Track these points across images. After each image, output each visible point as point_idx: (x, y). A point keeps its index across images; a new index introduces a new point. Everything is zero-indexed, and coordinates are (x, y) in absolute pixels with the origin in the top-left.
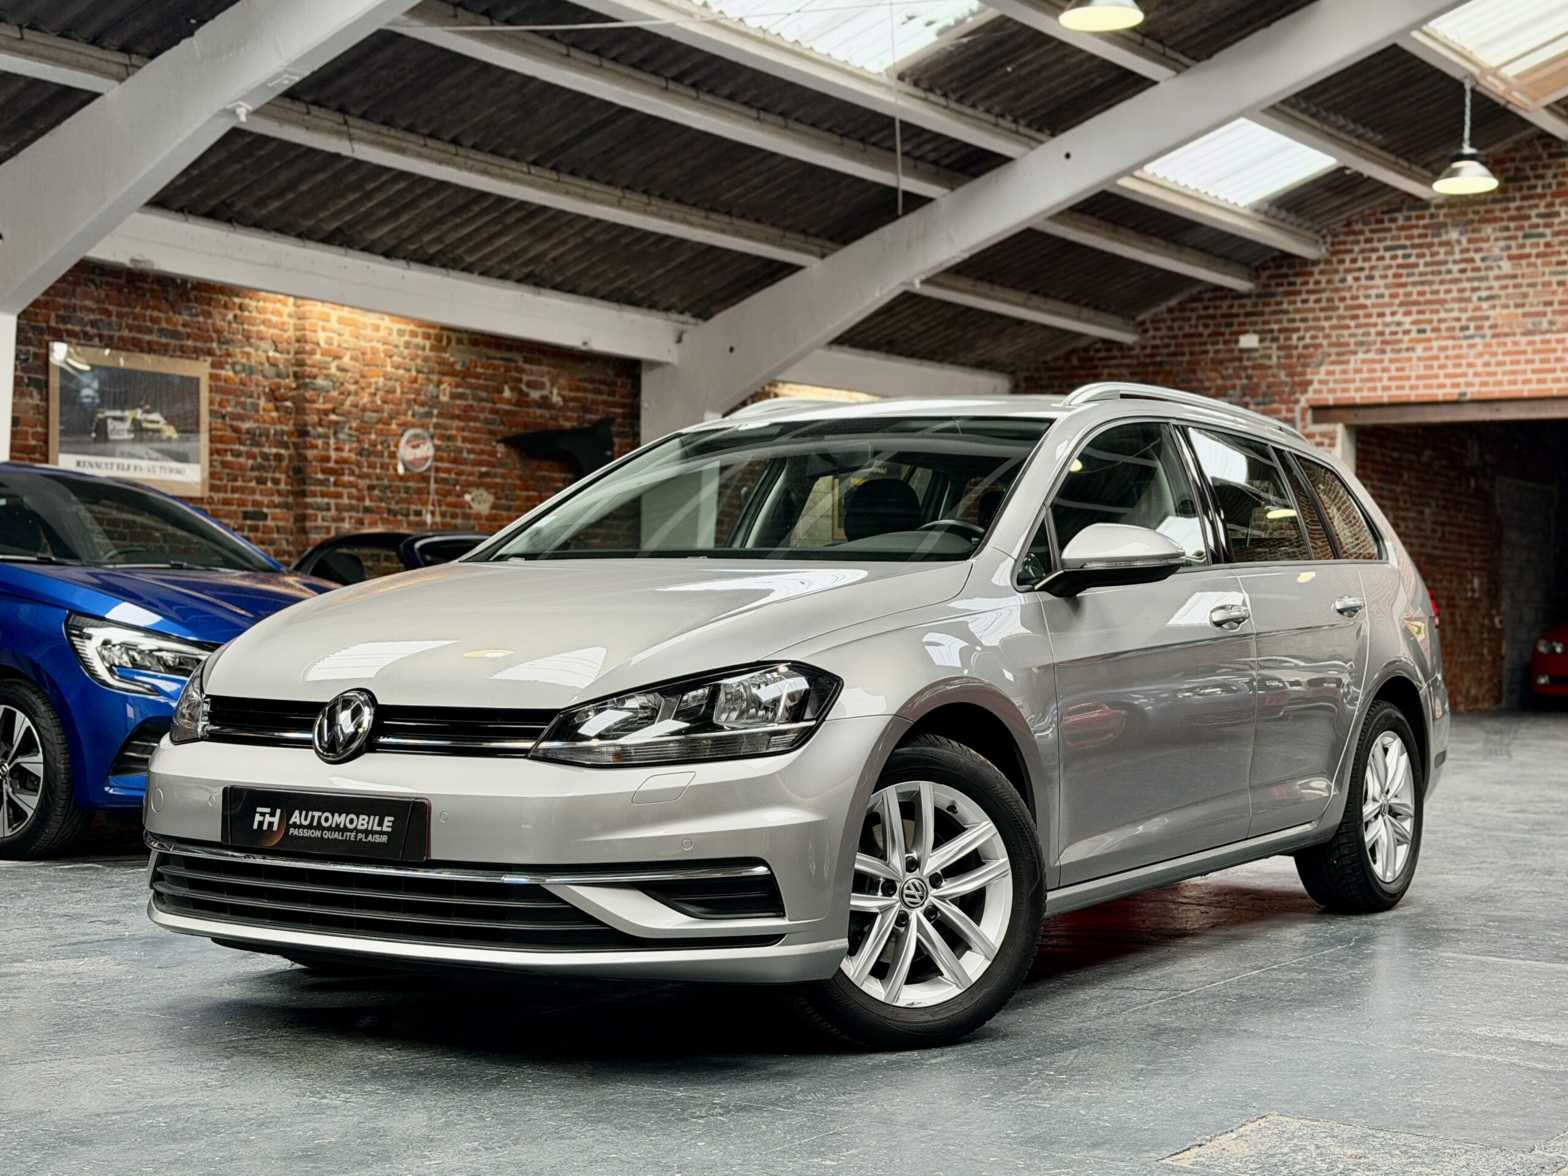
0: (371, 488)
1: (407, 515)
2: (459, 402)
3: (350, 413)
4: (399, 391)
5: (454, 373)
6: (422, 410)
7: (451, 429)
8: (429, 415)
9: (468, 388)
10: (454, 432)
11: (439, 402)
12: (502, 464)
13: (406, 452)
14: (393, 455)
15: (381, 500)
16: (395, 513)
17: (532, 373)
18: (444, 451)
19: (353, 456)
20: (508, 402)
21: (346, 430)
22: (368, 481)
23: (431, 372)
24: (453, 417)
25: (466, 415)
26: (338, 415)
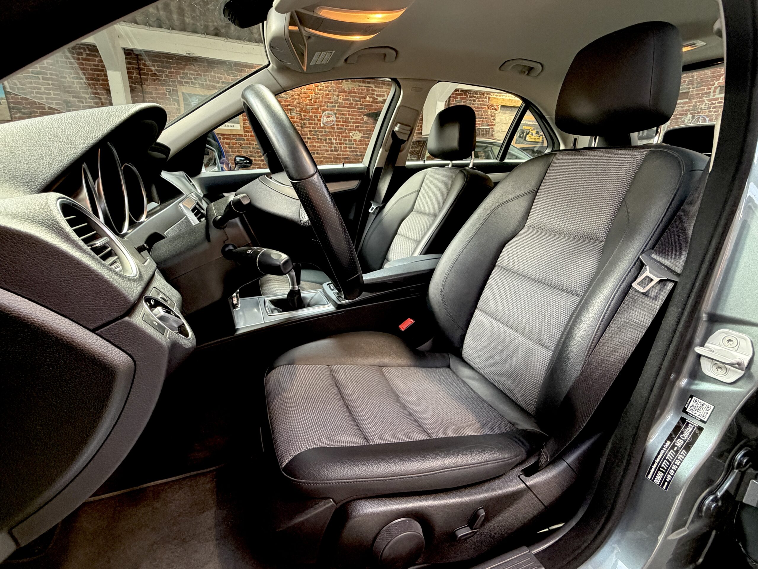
0: (310, 131)
1: (326, 140)
2: (347, 102)
3: (296, 106)
4: (321, 98)
5: (345, 92)
6: (331, 105)
7: (344, 111)
8: (335, 106)
9: (350, 97)
10: (345, 112)
11: (338, 102)
12: (366, 123)
13: (324, 120)
14: (319, 120)
15: (314, 135)
16: (321, 139)
17: (379, 91)
18: (340, 119)
19: (298, 120)
20: (369, 102)
21: (295, 112)
22: (309, 129)
23: (335, 91)
24: (345, 107)
25: (350, 106)
26: (291, 106)
